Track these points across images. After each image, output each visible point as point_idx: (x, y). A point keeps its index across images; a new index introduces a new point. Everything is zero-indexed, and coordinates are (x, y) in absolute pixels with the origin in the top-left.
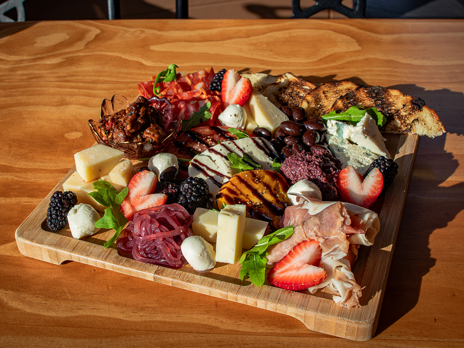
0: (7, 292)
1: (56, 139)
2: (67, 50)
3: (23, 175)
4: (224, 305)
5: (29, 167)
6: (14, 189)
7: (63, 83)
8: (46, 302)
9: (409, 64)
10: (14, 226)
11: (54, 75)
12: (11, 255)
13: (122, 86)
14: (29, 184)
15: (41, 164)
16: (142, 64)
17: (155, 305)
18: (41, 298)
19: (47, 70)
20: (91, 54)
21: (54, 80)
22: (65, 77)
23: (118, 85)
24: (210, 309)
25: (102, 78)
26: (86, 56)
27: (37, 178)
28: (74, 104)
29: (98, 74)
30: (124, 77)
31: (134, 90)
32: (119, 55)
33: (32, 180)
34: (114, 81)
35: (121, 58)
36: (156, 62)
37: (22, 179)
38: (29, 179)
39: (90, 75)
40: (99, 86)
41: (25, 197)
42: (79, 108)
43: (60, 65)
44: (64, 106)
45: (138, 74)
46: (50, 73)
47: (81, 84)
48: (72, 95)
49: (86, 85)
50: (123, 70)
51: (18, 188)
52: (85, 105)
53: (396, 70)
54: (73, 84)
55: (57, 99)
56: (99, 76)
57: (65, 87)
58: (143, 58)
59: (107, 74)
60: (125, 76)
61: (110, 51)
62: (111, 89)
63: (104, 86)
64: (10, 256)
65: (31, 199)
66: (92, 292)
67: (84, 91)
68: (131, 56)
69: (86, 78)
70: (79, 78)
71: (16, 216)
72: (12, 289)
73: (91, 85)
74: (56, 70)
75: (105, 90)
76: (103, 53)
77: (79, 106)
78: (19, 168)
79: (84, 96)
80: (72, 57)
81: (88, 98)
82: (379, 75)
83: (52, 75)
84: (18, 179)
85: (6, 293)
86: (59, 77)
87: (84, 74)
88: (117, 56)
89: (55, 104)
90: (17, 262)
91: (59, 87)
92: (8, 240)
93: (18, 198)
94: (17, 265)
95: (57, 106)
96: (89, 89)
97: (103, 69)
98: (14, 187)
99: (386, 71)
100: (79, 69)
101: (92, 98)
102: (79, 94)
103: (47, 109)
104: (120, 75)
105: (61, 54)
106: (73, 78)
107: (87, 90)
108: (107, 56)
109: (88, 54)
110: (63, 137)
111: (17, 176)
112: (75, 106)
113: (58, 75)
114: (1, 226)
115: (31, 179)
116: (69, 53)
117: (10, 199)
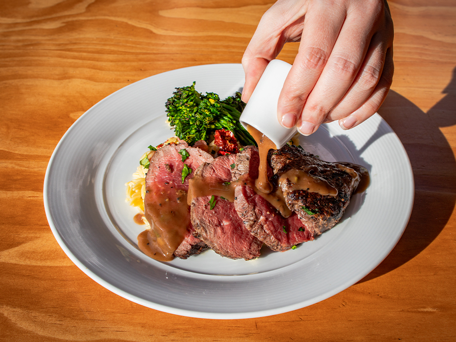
0: (14, 309)
1: (60, 120)
2: (66, 13)
3: (25, 163)
4: (265, 327)
5: (31, 154)
6: (16, 180)
7: (64, 52)
8: (61, 323)
9: (440, 42)
10: (17, 226)
11: (54, 42)
12: (16, 262)
13: (131, 57)
14: (32, 174)
15: (45, 150)
16: (151, 32)
17: (187, 327)
18: (55, 317)
19: (45, 36)
20: (94, 18)
21: (53, 48)
22: (66, 44)
23: (127, 57)
24: (250, 332)
25: (107, 48)
26: (88, 20)
27: (41, 167)
28: (78, 78)
29: (103, 43)
30: (133, 47)
31: (144, 63)
32: (125, 20)
33: (36, 170)
34: (121, 52)
35: (127, 24)
36: (166, 30)
37: (24, 168)
38: (32, 168)
39: (94, 44)
40: (105, 56)
41: (29, 190)
42: (84, 83)
43: (59, 31)
44: (67, 80)
45: (148, 44)
46: (49, 40)
47: (85, 54)
48: (76, 67)
49: (90, 55)
50: (131, 39)
51: (20, 179)
52: (91, 79)
53: (426, 47)
54: (76, 54)
55: (58, 71)
56: (105, 45)
57: (66, 57)
58: (152, 25)
59: (113, 43)
60: (134, 45)
61: (115, 16)
62: (119, 61)
63: (111, 57)
64: (16, 264)
65: (36, 193)
66: (114, 310)
67: (89, 62)
68: (139, 22)
69: (89, 47)
70: (82, 47)
71: (20, 213)
72: (20, 306)
73: (96, 56)
74: (56, 37)
75: (112, 61)
76: (107, 18)
77: (84, 81)
78: (20, 155)
79: (89, 68)
80: (73, 22)
81: (93, 71)
82: (409, 53)
83: (51, 42)
84: (19, 168)
85: (14, 311)
86: (59, 45)
87: (87, 42)
88: (123, 22)
89: (57, 77)
90: (24, 272)
91: (60, 56)
92: (13, 244)
93: (21, 192)
94: (24, 276)
95: (59, 79)
96: (95, 60)
97: (108, 37)
98: (15, 178)
99: (417, 48)
100: (82, 36)
101: (98, 71)
102: (83, 66)
103: (48, 82)
104: (128, 45)
105: (59, 18)
106: (75, 47)
107: (91, 62)
108: (112, 21)
109: (90, 18)
110: (69, 117)
111: (18, 165)
112: (79, 80)
113: (57, 43)
114: (3, 227)
115: (35, 168)
116: (69, 16)
117: (11, 192)
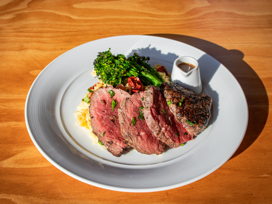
0: (18, 196)
1: (24, 76)
2: (16, 9)
3: (7, 104)
4: (172, 194)
5: (10, 98)
6: (3, 115)
7: (18, 33)
8: (49, 202)
9: (243, 15)
10: (10, 144)
11: (11, 28)
12: (13, 167)
13: (61, 34)
14: (13, 111)
15: (18, 95)
16: (70, 18)
17: (126, 198)
18: (44, 199)
19: (5, 24)
20: (33, 11)
21: (12, 31)
22: (19, 28)
23: (58, 34)
24: (164, 198)
25: (45, 29)
26: (30, 13)
27: (18, 106)
28: (31, 49)
29: (42, 26)
30: (61, 28)
31: (70, 37)
32: (53, 11)
33: (15, 108)
34: (54, 31)
35: (55, 14)
36: (80, 16)
37: (7, 108)
38: (12, 107)
39: (36, 27)
40: (45, 35)
41: (13, 121)
42: (35, 52)
43: (13, 20)
44: (24, 51)
45: (70, 25)
46: (8, 26)
47: (32, 34)
48: (28, 42)
49: (35, 34)
50: (59, 23)
51: (6, 115)
52: (38, 49)
53: (236, 19)
54: (26, 34)
55: (17, 45)
56: (43, 27)
57: (20, 36)
58: (70, 14)
59: (48, 26)
60: (61, 27)
61: (46, 9)
62: (54, 37)
63: (49, 35)
64: (13, 168)
65: (18, 122)
66: (80, 192)
67: (35, 39)
68: (62, 12)
69: (34, 29)
70: (29, 29)
71: (10, 136)
72: (21, 194)
73: (39, 34)
74: (11, 24)
75: (49, 37)
76: (41, 10)
77: (35, 50)
78: (3, 99)
79: (36, 42)
80: (20, 14)
81: (39, 44)
82: (226, 23)
83: (9, 27)
84: (4, 108)
85: (18, 198)
86: (15, 29)
87: (32, 26)
88: (52, 13)
89: (17, 49)
90: (19, 172)
91: (17, 36)
92: (9, 156)
93: (8, 123)
94: (20, 175)
95: (19, 50)
96: (39, 37)
97: (44, 22)
98: (3, 114)
99: (230, 20)
100: (28, 23)
101: (42, 44)
102: (32, 42)
103: (12, 53)
104: (58, 27)
105: (12, 12)
106: (25, 30)
107: (37, 38)
108: (45, 13)
109: (31, 11)
110: (29, 74)
111: (3, 106)
112: (32, 50)
113: (14, 27)
114: (1, 145)
115: (14, 107)
116: (18, 11)
117: (2, 123)
